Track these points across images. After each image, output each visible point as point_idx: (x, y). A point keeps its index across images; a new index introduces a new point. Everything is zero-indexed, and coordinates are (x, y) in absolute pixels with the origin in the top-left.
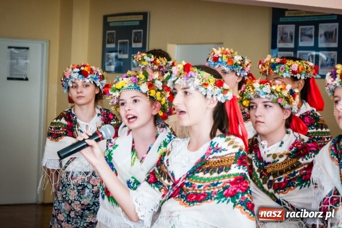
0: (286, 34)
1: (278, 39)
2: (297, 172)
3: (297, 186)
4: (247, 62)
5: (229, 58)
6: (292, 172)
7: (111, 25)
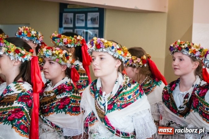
0: (68, 19)
1: (63, 21)
2: (54, 104)
3: (54, 112)
4: (39, 35)
5: (28, 33)
6: (52, 103)
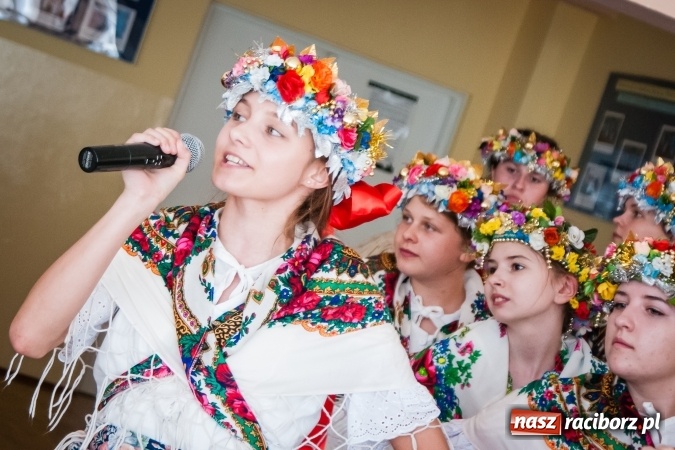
7: (621, 98)
